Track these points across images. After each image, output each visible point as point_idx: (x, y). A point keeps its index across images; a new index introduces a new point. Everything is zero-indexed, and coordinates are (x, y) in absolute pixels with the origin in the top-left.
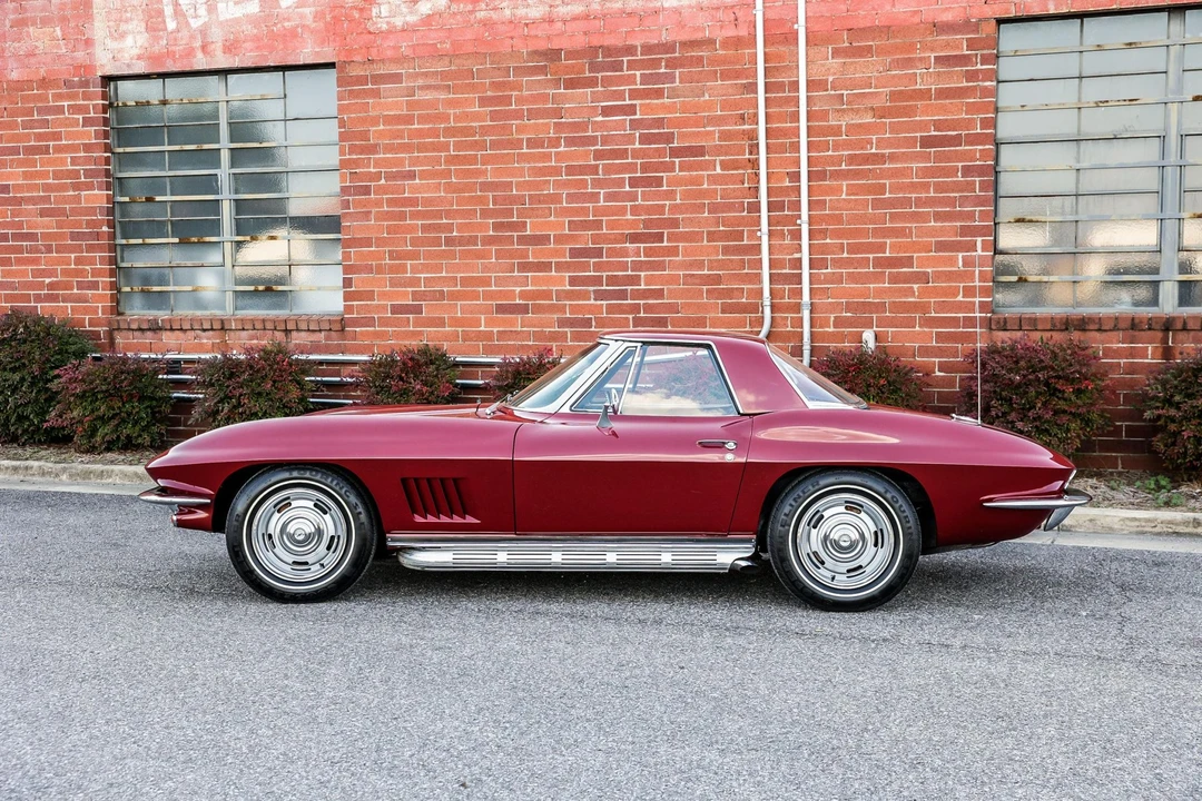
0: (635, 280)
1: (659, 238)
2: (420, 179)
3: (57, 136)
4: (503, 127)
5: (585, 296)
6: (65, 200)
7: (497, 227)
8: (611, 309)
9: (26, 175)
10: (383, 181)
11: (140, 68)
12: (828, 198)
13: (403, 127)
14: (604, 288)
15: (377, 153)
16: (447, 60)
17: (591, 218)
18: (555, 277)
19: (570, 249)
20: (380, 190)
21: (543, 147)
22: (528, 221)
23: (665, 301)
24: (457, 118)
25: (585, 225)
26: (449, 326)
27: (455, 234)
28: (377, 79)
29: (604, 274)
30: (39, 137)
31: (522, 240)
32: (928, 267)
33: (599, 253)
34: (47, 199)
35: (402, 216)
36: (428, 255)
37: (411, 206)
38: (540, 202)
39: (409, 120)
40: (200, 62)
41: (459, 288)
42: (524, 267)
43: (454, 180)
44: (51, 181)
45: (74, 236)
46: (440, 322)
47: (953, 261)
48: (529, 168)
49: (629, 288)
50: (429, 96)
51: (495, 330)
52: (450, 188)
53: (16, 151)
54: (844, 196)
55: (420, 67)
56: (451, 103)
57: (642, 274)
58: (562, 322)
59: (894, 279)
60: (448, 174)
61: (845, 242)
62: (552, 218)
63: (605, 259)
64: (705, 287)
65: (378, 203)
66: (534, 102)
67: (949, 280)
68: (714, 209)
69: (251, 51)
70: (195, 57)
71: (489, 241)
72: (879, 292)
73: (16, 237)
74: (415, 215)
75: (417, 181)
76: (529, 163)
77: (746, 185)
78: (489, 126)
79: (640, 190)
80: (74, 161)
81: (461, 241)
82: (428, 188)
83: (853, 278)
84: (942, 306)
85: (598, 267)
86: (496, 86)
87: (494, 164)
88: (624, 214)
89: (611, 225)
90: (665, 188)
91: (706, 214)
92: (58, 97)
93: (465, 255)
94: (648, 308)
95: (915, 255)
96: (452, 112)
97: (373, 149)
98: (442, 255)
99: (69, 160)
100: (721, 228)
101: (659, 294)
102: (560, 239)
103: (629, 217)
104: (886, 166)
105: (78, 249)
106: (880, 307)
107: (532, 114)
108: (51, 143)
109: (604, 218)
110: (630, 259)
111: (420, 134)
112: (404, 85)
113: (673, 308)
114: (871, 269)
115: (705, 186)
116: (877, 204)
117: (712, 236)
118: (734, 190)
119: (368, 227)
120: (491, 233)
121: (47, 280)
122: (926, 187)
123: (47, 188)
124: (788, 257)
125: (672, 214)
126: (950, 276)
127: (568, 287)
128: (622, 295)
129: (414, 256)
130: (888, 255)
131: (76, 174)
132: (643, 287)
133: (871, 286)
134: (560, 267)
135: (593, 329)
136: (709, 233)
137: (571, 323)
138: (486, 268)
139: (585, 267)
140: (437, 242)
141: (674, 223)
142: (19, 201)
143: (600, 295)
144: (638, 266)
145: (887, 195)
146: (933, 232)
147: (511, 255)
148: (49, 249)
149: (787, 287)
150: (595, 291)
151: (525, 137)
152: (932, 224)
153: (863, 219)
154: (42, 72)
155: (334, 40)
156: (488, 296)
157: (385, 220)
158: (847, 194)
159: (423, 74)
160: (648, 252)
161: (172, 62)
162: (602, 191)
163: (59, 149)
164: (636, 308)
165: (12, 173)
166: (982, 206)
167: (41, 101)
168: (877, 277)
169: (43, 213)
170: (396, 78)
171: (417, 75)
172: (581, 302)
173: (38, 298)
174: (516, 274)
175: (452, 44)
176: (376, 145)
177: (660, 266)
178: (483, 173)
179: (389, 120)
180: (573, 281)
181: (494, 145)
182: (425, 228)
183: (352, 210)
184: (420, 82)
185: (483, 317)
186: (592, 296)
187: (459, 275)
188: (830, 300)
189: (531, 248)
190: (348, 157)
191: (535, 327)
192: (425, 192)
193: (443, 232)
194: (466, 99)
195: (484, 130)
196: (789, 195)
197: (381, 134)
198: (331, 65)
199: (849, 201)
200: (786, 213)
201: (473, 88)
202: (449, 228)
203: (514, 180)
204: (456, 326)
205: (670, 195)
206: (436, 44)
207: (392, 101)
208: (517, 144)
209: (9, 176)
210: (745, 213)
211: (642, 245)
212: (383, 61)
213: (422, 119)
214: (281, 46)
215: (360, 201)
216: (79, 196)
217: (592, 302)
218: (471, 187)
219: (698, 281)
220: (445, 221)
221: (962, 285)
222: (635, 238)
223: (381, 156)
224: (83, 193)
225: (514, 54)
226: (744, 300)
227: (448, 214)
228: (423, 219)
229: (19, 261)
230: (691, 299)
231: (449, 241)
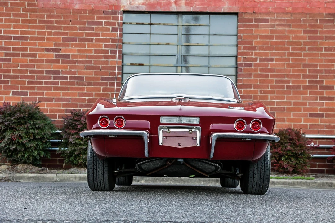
2: (275, 61)
3: (98, 35)
4: (314, 42)
6: (100, 63)
7: (310, 82)
9: (79, 51)
10: (258, 62)
11: (144, 8)
13: (268, 40)
15: (256, 50)
16: (289, 15)
20: (256, 65)
21: (331, 51)
22: (324, 80)
24: (293, 38)
26: (287, 122)
27: (291, 84)
28: (257, 20)
30: (88, 34)
31: (321, 88)
34: (90, 62)
35: (267, 76)
36: (278, 92)
37: (271, 72)
38: (330, 73)
39: (272, 37)
40: (174, 8)
41: (292, 106)
42: (321, 99)
43: (291, 62)
44: (93, 54)
45: (103, 79)
46: (284, 120)
48: (325, 59)
50: (280, 28)
51: (308, 124)
52: (289, 65)
53: (75, 40)
55: (277, 17)
56: (290, 32)
60: (288, 60)
65: (256, 70)
66: (328, 34)
69: (199, 5)
70: (171, 6)
71: (306, 87)
73: (71, 78)
74: (272, 76)
75: (274, 62)
76: (325, 57)
78: (307, 42)
80: (106, 46)
81: (293, 87)
82: (279, 65)
86: (311, 26)
87: (309, 57)
92: (99, 18)
93: (294, 93)
96: (291, 35)
97: (254, 48)
98: (285, 93)
99: (103, 45)
105: (106, 84)
107: (327, 38)
108: (94, 38)
111: (276, 43)
112: (270, 23)
119: (250, 80)
120: (307, 84)
121: (87, 98)
123: (90, 57)
129: (272, 92)
131: (107, 52)
138: (305, 98)
140: (283, 87)
142: (75, 62)
147: (316, 93)
148: (89, 84)
151: (324, 47)
154: (92, 6)
155: (238, 4)
156: (305, 110)
157: (259, 77)
159: (279, 19)
161: (159, 7)
163: (97, 40)
165: (72, 50)
167: (90, 19)
169: (87, 68)
170: (267, 21)
171: (276, 20)
173: (81, 106)
174: (318, 101)
175: (293, 9)
176: (255, 47)
178: (305, 60)
179: (261, 37)
181: (309, 49)
182: (277, 81)
183: (243, 73)
184: (277, 23)
185: (303, 119)
187: (292, 101)
189: (325, 91)
190: (242, 51)
191: (327, 123)
192: (278, 67)
193: (285, 83)
194: (298, 31)
195: (306, 43)
197: (258, 43)
198: (236, 14)
201: (301, 26)
202: (288, 82)
203: (318, 64)
204: (290, 122)
206: (285, 8)
207: (264, 29)
208: (321, 49)
209: (70, 51)
212: (260, 13)
213: (277, 38)
214: (213, 4)
215: (247, 69)
216: (107, 61)
218: (299, 66)
220: (286, 79)
223: (258, 51)
224: (109, 60)
225: (320, 14)
227: (288, 76)
228: (276, 77)
229: (72, 89)
231: (288, 87)
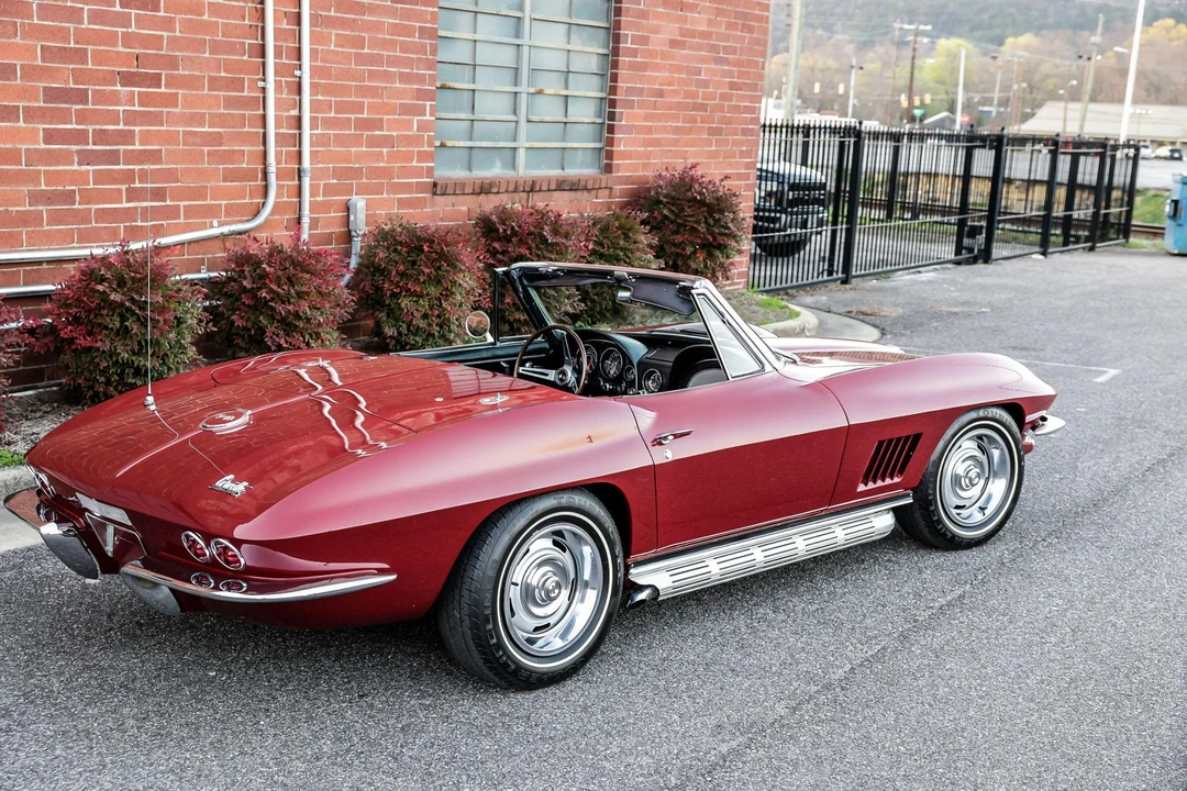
0: (127, 137)
1: (155, 80)
5: (64, 158)
8: (100, 177)
12: (320, 48)
14: (91, 147)
17: (72, 45)
18: (25, 128)
19: (45, 89)
23: (164, 166)
25: (65, 55)
29: (90, 128)
32: (393, 130)
33: (81, 97)
47: (409, 124)
49: (122, 148)
54: (332, 48)
57: (137, 129)
58: (36, 198)
59: (372, 142)
61: (333, 99)
62: (18, 40)
63: (90, 106)
64: (206, 149)
67: (409, 145)
68: (216, 48)
72: (360, 156)
77: (247, 22)
79: (133, 12)
83: (341, 140)
84: (404, 172)
85: (82, 117)
88: (115, 44)
89: (100, 58)
90: (162, 14)
91: (207, 55)
94: (143, 176)
95: (386, 117)
100: (223, 74)
101: (154, 156)
102: (30, 72)
103: (121, 49)
104: (365, 17)
106: (357, 173)
109: (90, 47)
110: (121, 108)
113: (171, 175)
114: (353, 132)
115: (206, 17)
116: (360, 59)
117: (214, 83)
118: (236, 26)
122: (393, 44)
124: (285, 114)
125: (172, 50)
126: (409, 140)
127: (43, 146)
128: (112, 157)
130: (365, 116)
132: (137, 147)
133: (353, 149)
134: (30, 114)
135: (76, 207)
136: (210, 78)
137: (48, 198)
139: (64, 117)
141: (172, 63)
143: (87, 157)
144: (131, 118)
145: (366, 51)
146: (400, 94)
149: (284, 149)
150: (78, 152)
152: (398, 85)
153: (348, 75)
158: (335, 46)
160: (145, 100)
162: (86, 8)
164: (128, 177)
166: (430, 69)
168: (357, 140)
172: (61, 168)
177: (156, 119)
180: (50, 137)
186: (76, 159)
188: (320, 165)
196: (286, 40)
199: (337, 53)
200: (284, 61)
205: (168, 24)
210: (246, 58)
211: (136, 89)
217: (76, 167)
219: (198, 140)
221: (416, 150)
222: (128, 79)
226: (244, 165)
230: (191, 163)
